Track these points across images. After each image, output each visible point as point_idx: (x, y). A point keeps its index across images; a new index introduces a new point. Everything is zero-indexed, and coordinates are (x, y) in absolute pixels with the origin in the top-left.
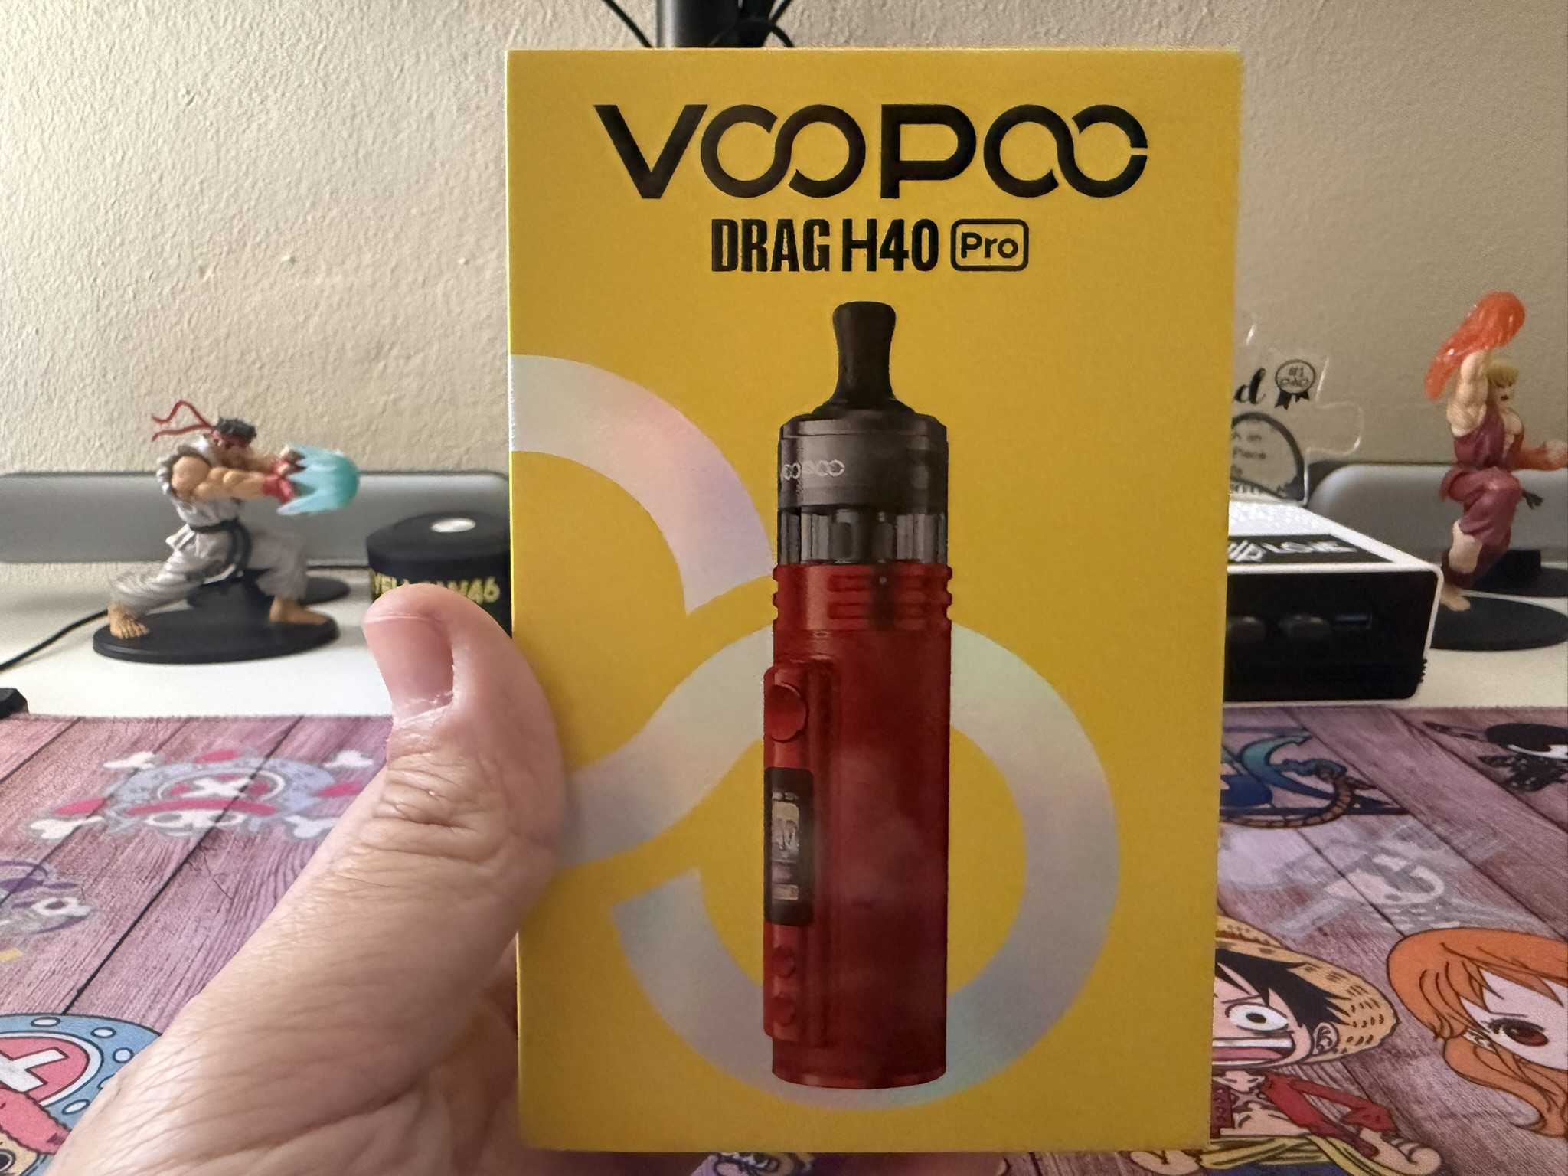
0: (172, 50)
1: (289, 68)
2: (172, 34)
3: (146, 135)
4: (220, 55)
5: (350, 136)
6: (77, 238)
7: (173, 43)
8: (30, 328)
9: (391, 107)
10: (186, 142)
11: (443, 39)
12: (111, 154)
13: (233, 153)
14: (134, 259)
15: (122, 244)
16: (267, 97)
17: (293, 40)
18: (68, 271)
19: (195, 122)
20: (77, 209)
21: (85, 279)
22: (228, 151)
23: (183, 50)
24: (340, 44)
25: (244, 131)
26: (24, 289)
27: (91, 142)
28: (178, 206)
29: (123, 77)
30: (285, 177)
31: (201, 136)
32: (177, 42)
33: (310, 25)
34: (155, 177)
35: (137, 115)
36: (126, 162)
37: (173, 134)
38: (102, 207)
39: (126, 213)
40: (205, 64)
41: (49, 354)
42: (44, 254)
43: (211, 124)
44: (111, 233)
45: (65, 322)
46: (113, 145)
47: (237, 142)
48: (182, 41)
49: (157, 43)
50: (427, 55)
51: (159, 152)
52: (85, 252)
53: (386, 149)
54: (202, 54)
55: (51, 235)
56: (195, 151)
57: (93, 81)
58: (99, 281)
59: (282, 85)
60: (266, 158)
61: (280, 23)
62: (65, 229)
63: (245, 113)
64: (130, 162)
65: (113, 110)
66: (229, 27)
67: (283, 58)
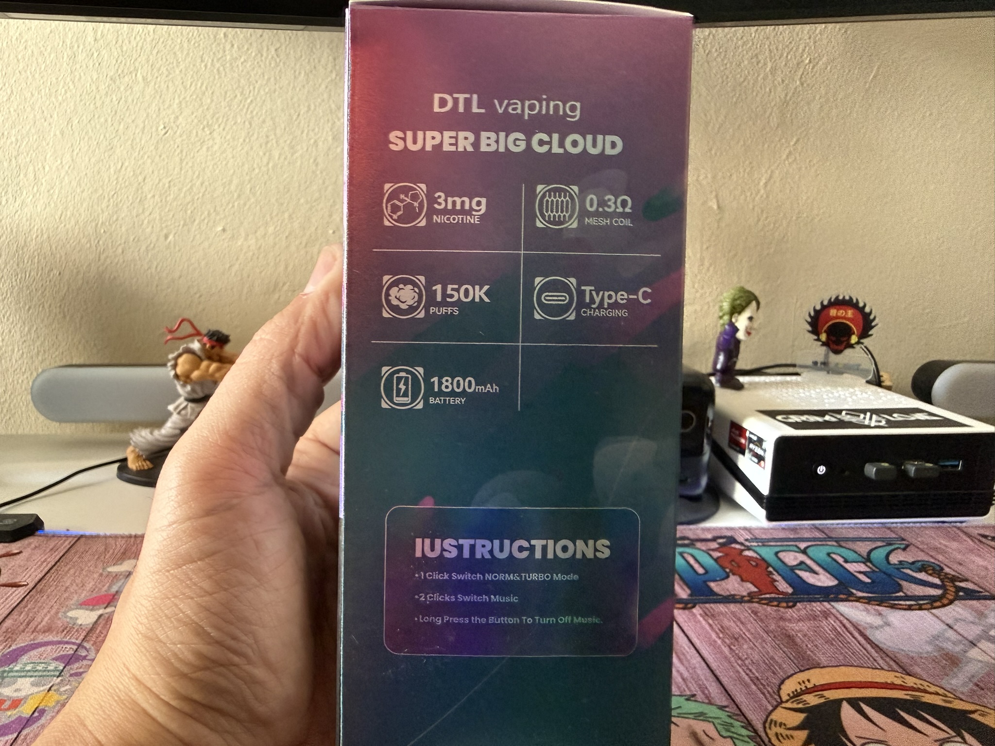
0: (156, 102)
1: (229, 113)
2: (157, 92)
3: (137, 153)
4: (186, 106)
5: (264, 154)
6: (89, 216)
7: (158, 97)
8: (55, 272)
9: (291, 137)
10: (162, 158)
11: (326, 96)
12: (114, 164)
13: (190, 164)
14: (124, 229)
15: (117, 220)
16: (214, 130)
17: (232, 96)
18: (82, 235)
19: (168, 145)
20: (90, 198)
21: (92, 239)
22: (187, 163)
23: (164, 102)
24: (261, 98)
25: (198, 152)
26: (54, 247)
27: (102, 157)
28: (154, 196)
29: (125, 119)
30: (222, 180)
31: (171, 154)
32: (160, 97)
33: (243, 89)
34: (140, 178)
35: (132, 141)
36: (124, 169)
37: (154, 153)
38: (106, 196)
39: (121, 201)
40: (177, 110)
41: (66, 288)
42: (67, 226)
43: (178, 147)
44: (111, 212)
45: (77, 268)
46: (116, 158)
47: (194, 156)
48: (163, 96)
49: (148, 97)
50: (315, 106)
52: (94, 224)
53: (286, 163)
54: (175, 104)
55: (73, 215)
56: (167, 163)
57: (106, 121)
58: (101, 242)
59: (223, 125)
60: (211, 167)
61: (225, 86)
62: (82, 210)
63: (199, 140)
64: (126, 169)
66: (193, 88)
67: (225, 108)
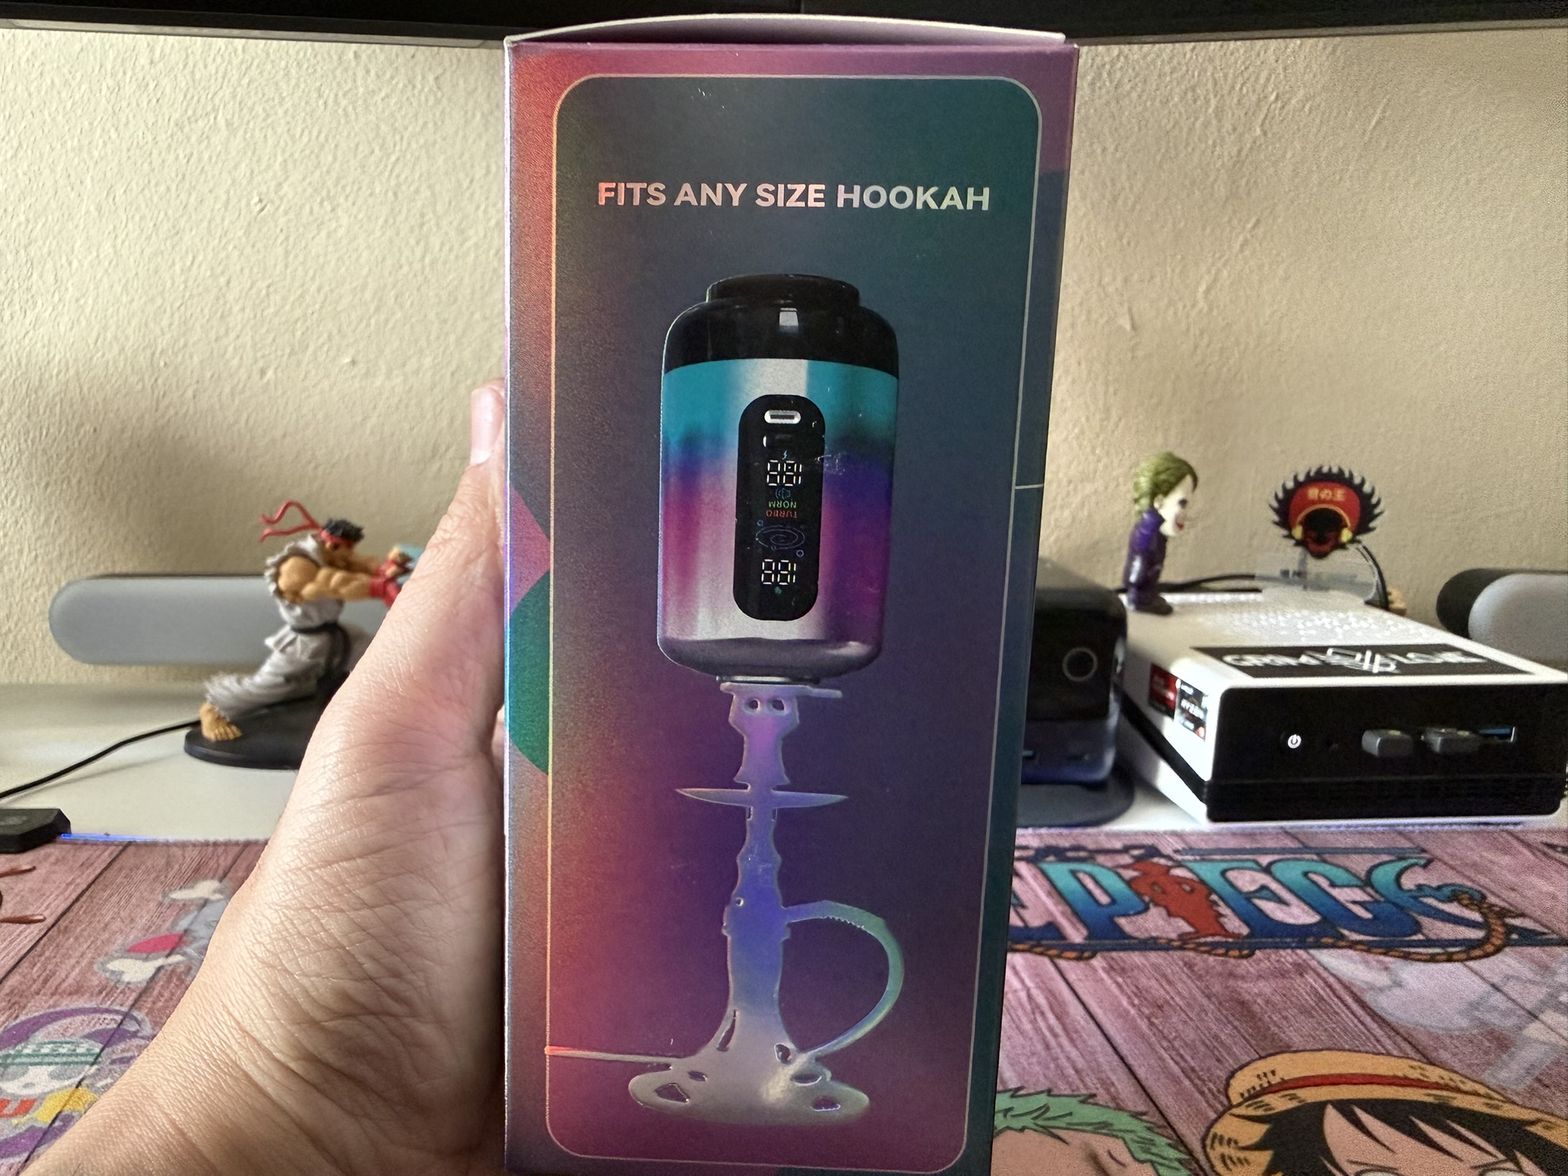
0: (248, 160)
1: (361, 178)
2: (248, 144)
3: (216, 241)
4: (295, 168)
6: (141, 340)
7: (250, 153)
9: (460, 216)
10: (256, 249)
12: (181, 258)
13: (301, 258)
14: (195, 361)
15: (185, 346)
16: (338, 205)
17: (366, 152)
18: (129, 370)
20: (143, 311)
21: (146, 377)
22: (296, 256)
23: (259, 161)
24: (412, 155)
25: (313, 238)
26: (85, 390)
27: (163, 247)
28: (243, 310)
30: (351, 283)
31: (271, 242)
32: (254, 153)
33: (384, 139)
34: (223, 280)
35: (210, 222)
36: (195, 266)
37: (244, 241)
38: (168, 309)
39: (191, 316)
40: (279, 174)
41: (104, 454)
42: (107, 355)
43: (281, 230)
44: (175, 334)
45: (122, 422)
46: (184, 250)
47: (305, 248)
48: (258, 151)
49: (234, 154)
51: (228, 257)
52: (148, 353)
54: (277, 165)
55: (115, 338)
56: (265, 257)
57: (168, 189)
58: (160, 381)
59: (353, 194)
60: (333, 263)
61: (355, 136)
62: (130, 331)
63: (315, 220)
64: (200, 266)
65: (185, 218)
66: (305, 139)
67: (356, 170)
